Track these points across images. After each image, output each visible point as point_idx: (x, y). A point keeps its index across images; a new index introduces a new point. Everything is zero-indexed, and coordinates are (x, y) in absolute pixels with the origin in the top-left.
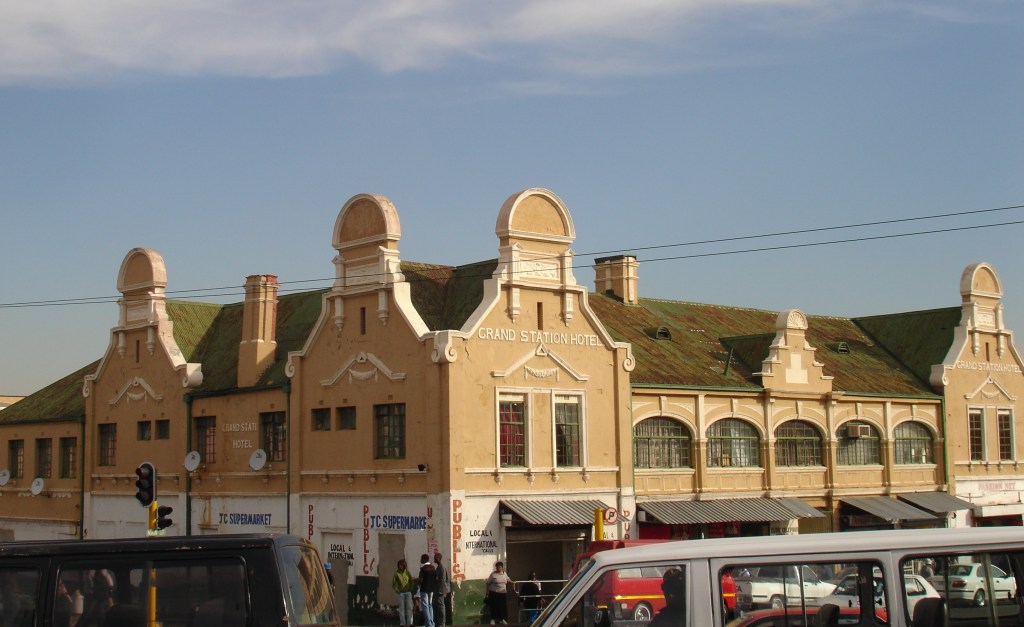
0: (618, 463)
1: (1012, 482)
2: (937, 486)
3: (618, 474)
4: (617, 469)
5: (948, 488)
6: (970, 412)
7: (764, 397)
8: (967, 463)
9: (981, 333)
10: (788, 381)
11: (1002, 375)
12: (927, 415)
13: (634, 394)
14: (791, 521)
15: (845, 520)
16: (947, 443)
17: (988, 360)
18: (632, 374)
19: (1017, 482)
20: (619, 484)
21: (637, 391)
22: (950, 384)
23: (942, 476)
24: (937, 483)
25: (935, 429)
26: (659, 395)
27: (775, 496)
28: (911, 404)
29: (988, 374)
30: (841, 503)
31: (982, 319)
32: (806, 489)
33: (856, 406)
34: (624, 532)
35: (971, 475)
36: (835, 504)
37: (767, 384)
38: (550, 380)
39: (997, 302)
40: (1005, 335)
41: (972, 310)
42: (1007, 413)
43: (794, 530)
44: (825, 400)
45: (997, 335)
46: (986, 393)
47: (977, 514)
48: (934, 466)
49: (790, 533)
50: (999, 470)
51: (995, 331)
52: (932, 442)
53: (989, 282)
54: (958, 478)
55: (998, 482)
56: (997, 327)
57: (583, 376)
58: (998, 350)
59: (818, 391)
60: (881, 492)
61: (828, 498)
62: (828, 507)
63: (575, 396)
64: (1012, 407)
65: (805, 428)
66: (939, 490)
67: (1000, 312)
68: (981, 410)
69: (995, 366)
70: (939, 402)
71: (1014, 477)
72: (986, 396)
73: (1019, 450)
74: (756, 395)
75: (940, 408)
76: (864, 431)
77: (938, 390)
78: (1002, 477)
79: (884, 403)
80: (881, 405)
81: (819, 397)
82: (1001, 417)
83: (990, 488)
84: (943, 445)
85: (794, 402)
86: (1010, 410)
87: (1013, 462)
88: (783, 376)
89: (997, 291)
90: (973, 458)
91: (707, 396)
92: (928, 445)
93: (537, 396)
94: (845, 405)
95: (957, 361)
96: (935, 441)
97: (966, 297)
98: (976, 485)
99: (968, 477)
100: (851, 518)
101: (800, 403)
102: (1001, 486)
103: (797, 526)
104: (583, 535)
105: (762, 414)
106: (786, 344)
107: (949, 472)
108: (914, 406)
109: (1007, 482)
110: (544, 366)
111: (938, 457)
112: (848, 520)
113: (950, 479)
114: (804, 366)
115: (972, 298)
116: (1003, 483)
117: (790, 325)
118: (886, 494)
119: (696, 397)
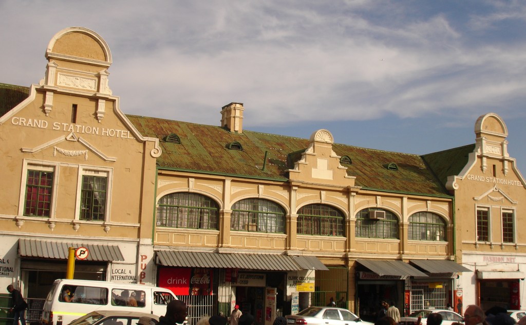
0: (140, 222)
1: (514, 257)
2: (447, 257)
3: (139, 228)
4: (138, 225)
5: (455, 258)
6: (502, 211)
7: (288, 186)
8: (474, 242)
9: (487, 157)
10: (313, 176)
11: (507, 187)
12: (442, 209)
13: (160, 174)
14: (310, 271)
15: (358, 275)
16: (456, 227)
17: (494, 175)
18: (158, 160)
19: (516, 257)
20: (139, 237)
21: (163, 172)
22: (460, 188)
23: (451, 250)
24: (447, 255)
25: (448, 218)
26: (188, 177)
27: (292, 254)
28: (426, 200)
29: (495, 185)
30: (356, 263)
31: (489, 148)
32: (327, 251)
33: (376, 198)
34: (140, 271)
35: (477, 250)
36: (351, 263)
37: (292, 176)
38: (78, 159)
39: (504, 139)
40: (509, 161)
41: (482, 142)
42: (511, 212)
43: (311, 279)
44: (347, 192)
45: (502, 161)
46: (492, 197)
47: (479, 277)
48: (446, 243)
49: (306, 281)
50: (502, 248)
51: (501, 158)
52: (445, 227)
53: (497, 126)
54: (464, 252)
55: (500, 257)
56: (503, 154)
57: (110, 158)
58: (503, 170)
59: (342, 185)
60: (396, 258)
61: (346, 259)
62: (346, 265)
63: (105, 172)
64: (514, 208)
65: (330, 210)
66: (448, 259)
67: (505, 146)
68: (488, 208)
69: (499, 180)
70: (451, 200)
71: (514, 254)
72: (491, 199)
73: (520, 236)
74: (282, 183)
75: (451, 204)
76: (381, 215)
77: (451, 192)
78: (503, 253)
79: (402, 198)
80: (400, 199)
81: (341, 189)
82: (504, 214)
83: (494, 261)
84: (453, 229)
85: (319, 191)
86: (513, 210)
87: (514, 244)
88: (310, 173)
89: (504, 132)
90: (479, 240)
91: (233, 181)
92: (441, 229)
93: (64, 169)
94: (366, 196)
95: (466, 174)
96: (448, 226)
97: (478, 134)
98: (481, 258)
99: (474, 252)
100: (361, 273)
101: (323, 193)
102: (503, 259)
103: (314, 276)
104: (102, 270)
105: (287, 197)
106: (314, 152)
107: (457, 247)
108: (429, 202)
109: (508, 257)
110: (74, 149)
111: (449, 237)
112: (359, 275)
113: (457, 253)
114: (330, 167)
115: (482, 135)
116: (505, 258)
117: (317, 138)
118: (400, 259)
119: (224, 181)
